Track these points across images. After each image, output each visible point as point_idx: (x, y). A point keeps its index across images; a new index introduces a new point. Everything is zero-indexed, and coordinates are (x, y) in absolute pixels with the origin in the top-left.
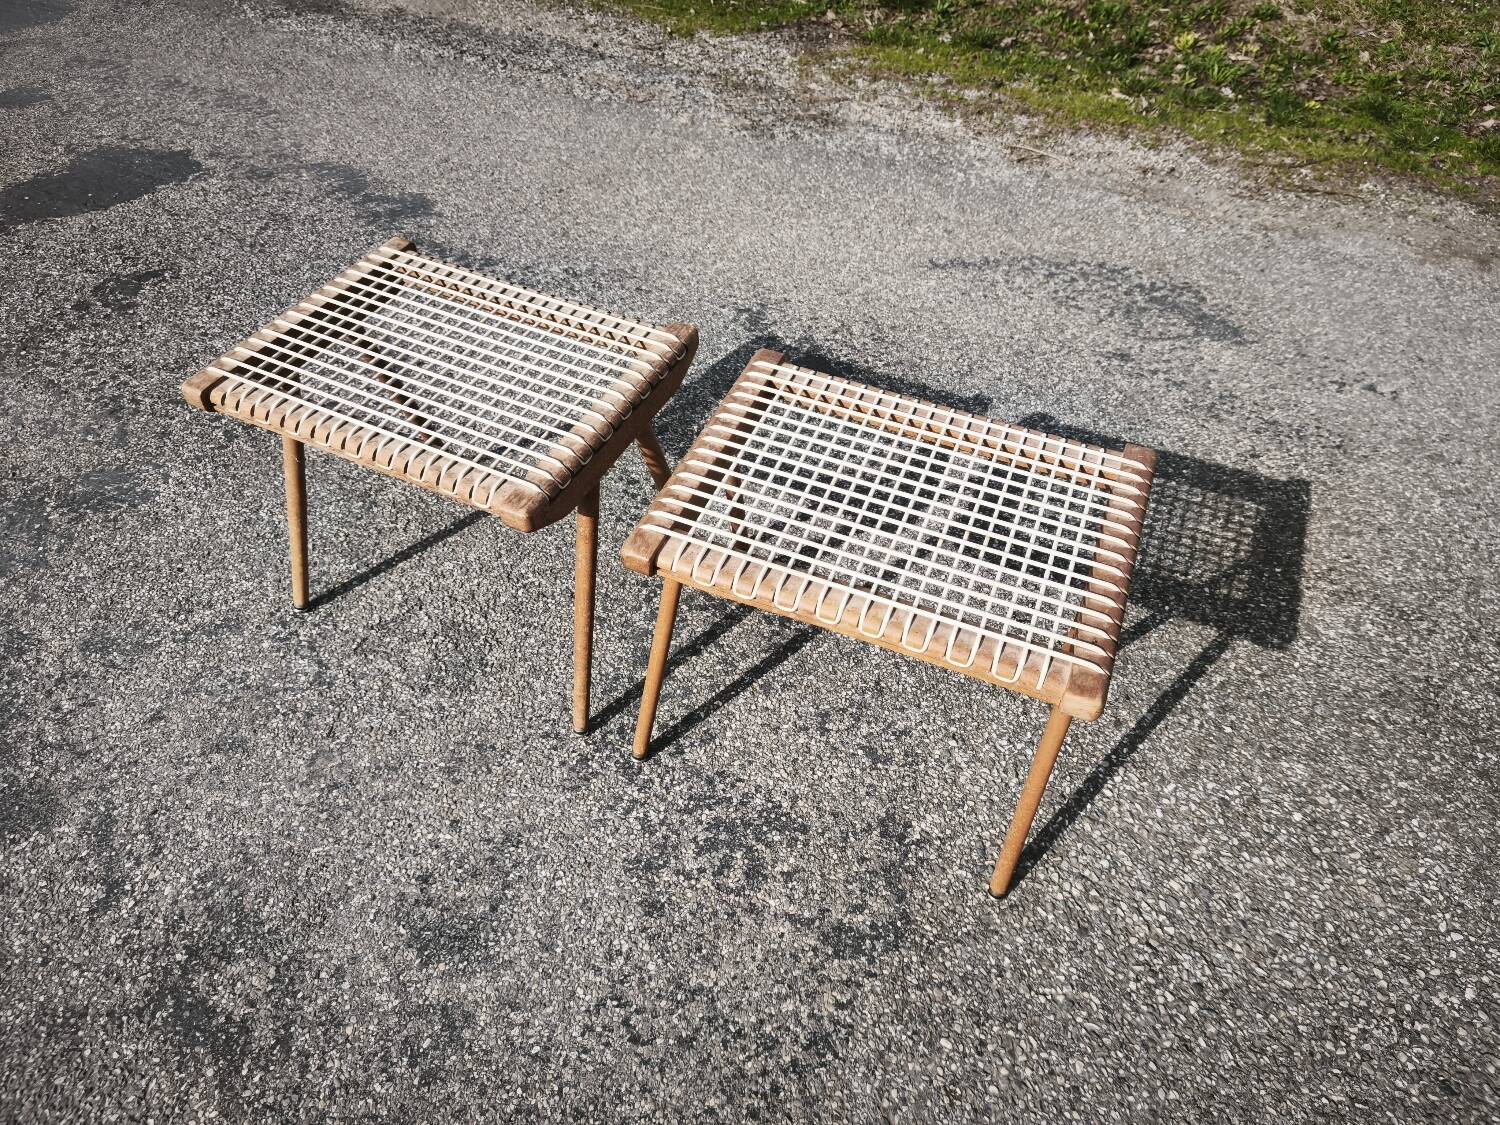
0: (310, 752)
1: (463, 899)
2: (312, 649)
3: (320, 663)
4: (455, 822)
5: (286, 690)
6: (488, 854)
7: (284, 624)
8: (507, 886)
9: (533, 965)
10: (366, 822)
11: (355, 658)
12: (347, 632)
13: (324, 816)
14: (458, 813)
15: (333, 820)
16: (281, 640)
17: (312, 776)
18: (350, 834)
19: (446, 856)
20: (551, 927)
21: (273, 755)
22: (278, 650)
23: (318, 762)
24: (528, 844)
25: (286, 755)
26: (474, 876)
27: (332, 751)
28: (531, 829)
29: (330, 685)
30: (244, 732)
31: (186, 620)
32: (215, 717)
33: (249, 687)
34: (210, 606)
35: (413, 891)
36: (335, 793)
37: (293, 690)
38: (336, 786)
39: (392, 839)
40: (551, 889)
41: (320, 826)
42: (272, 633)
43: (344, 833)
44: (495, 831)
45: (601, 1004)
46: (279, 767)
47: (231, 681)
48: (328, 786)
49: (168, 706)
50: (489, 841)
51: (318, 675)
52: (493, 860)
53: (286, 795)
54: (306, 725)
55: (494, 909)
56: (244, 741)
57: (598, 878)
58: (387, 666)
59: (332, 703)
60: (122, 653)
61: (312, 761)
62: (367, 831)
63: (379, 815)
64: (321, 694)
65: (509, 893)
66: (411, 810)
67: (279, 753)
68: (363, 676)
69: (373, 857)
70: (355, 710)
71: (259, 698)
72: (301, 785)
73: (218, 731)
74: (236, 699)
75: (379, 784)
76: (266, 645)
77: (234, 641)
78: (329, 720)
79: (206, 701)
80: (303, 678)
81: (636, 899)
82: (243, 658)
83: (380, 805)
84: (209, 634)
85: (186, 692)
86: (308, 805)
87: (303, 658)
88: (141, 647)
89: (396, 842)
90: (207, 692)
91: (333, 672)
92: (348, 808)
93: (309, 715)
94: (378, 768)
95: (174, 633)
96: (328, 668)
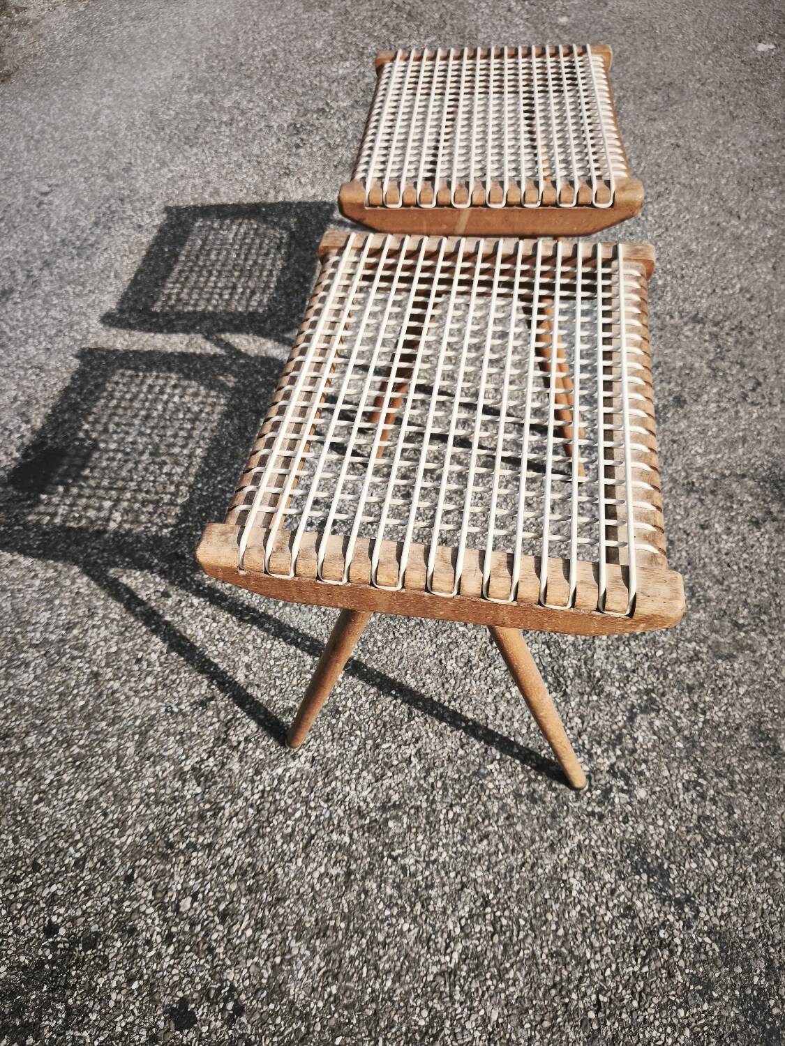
0: (723, 665)
1: (751, 495)
2: (620, 738)
3: (631, 719)
4: (703, 527)
5: (679, 731)
6: (711, 497)
7: (607, 791)
8: (723, 476)
9: (760, 442)
10: (745, 585)
11: (607, 689)
12: (581, 717)
13: (764, 617)
14: (694, 529)
15: (761, 609)
16: (627, 780)
17: (741, 648)
18: (763, 590)
19: (732, 519)
20: (731, 444)
21: (747, 693)
22: (641, 773)
23: (726, 652)
24: (686, 477)
25: (738, 683)
26: (731, 497)
27: (709, 647)
28: (674, 481)
29: (648, 692)
30: (745, 737)
31: (663, 925)
32: (750, 781)
33: (699, 771)
34: (629, 910)
35: (769, 526)
36: (741, 621)
37: (675, 724)
38: (736, 624)
39: (745, 560)
40: (706, 453)
41: (774, 615)
42: (625, 796)
43: (765, 594)
44: (692, 500)
45: (753, 404)
46: (753, 681)
47: (703, 796)
48: (740, 630)
49: (771, 846)
50: (701, 500)
51: (645, 710)
52: (713, 492)
53: (771, 657)
54: (702, 685)
55: (744, 476)
56: (753, 731)
57: (681, 433)
58: (600, 654)
59: (666, 677)
60: (749, 971)
61: (730, 657)
62: (752, 580)
63: (735, 579)
64: (663, 694)
65: (727, 472)
66: (715, 560)
67: (742, 691)
68: (622, 668)
69: (767, 564)
70: (660, 653)
71: (703, 750)
72: (754, 652)
73: (760, 765)
74: (719, 775)
75: (710, 594)
76: (642, 793)
77: (656, 834)
78: (683, 668)
79: (740, 806)
80: (657, 723)
81: (681, 411)
82: (671, 805)
83: (726, 583)
84: (665, 874)
85: (745, 838)
86: (765, 635)
87: (635, 740)
88: (730, 952)
89: (745, 556)
90: (731, 813)
91: (634, 699)
92: (746, 604)
93: (690, 689)
94: (699, 602)
95: (688, 925)
96: (633, 706)
